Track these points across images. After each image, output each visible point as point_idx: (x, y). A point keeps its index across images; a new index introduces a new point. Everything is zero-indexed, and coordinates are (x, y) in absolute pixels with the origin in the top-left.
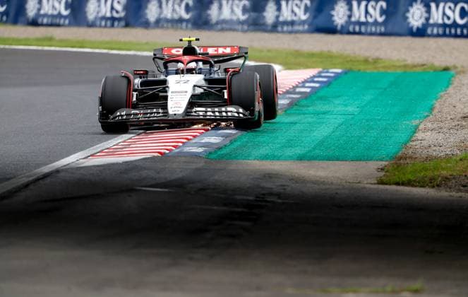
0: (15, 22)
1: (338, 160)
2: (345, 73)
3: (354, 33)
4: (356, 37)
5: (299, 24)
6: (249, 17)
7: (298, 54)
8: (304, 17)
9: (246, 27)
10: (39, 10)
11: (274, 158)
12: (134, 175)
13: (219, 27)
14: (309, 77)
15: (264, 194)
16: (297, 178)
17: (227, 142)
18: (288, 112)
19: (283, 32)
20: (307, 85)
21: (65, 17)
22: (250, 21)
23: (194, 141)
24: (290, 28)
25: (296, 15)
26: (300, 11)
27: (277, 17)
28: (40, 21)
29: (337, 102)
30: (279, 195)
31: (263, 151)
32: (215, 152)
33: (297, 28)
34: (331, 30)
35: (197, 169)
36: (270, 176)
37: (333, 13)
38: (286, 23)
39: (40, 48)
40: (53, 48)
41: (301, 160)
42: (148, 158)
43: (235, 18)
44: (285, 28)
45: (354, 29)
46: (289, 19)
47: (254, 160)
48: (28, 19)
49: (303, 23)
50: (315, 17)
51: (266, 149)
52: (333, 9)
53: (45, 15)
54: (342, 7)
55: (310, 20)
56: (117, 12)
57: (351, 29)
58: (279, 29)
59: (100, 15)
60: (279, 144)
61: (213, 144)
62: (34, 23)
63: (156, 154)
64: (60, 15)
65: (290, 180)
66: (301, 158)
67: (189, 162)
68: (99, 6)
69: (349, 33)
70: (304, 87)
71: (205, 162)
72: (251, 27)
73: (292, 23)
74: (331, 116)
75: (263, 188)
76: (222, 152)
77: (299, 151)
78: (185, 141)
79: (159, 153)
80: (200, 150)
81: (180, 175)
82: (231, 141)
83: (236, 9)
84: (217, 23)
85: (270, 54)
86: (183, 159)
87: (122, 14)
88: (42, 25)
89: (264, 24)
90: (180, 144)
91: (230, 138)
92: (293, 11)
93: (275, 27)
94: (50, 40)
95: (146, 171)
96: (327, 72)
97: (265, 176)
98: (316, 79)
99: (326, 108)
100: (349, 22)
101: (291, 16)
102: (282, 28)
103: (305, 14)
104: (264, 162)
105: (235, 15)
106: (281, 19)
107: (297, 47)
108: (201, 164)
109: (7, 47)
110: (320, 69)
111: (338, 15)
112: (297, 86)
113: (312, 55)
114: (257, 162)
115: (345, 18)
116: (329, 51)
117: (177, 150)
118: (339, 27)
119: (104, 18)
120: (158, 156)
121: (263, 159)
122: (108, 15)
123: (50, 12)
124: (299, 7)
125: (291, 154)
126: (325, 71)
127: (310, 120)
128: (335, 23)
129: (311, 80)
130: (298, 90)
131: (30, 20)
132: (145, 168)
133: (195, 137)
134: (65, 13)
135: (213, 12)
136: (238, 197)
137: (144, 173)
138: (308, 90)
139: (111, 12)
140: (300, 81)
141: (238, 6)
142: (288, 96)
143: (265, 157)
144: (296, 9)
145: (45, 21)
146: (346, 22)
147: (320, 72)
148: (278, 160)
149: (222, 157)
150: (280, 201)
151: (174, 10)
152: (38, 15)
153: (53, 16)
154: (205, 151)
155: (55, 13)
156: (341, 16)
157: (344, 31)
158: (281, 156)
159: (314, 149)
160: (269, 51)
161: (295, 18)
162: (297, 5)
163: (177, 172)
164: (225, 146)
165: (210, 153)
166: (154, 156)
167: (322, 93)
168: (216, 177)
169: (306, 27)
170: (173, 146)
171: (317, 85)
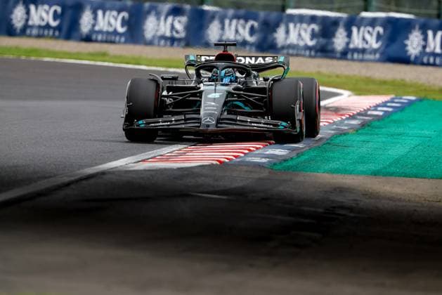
0: (68, 37)
1: (416, 177)
2: (420, 100)
3: (428, 64)
4: (430, 69)
5: (370, 53)
6: (317, 42)
7: (369, 81)
8: (375, 46)
9: (313, 53)
10: (94, 25)
11: (345, 172)
12: (190, 181)
13: (285, 51)
14: (381, 102)
15: (334, 207)
16: (371, 193)
17: (294, 155)
18: (360, 132)
19: (353, 60)
20: (379, 109)
21: (121, 35)
22: (318, 47)
23: (257, 152)
24: (361, 56)
25: (367, 43)
26: (372, 39)
27: (348, 44)
28: (94, 37)
29: (412, 125)
30: (351, 209)
31: (333, 165)
32: (280, 163)
33: (367, 56)
34: (404, 60)
35: (260, 179)
36: (341, 190)
37: (408, 42)
38: (356, 50)
39: (92, 63)
40: (106, 64)
41: (375, 175)
42: (206, 165)
43: (302, 44)
44: (356, 56)
45: (428, 60)
46: (360, 46)
47: (324, 172)
48: (81, 35)
49: (374, 51)
50: (387, 46)
51: (337, 164)
52: (407, 38)
53: (100, 32)
54: (416, 36)
55: (382, 49)
56: (177, 32)
57: (425, 60)
58: (349, 56)
59: (159, 33)
60: (350, 160)
61: (278, 156)
62: (88, 39)
63: (215, 162)
64: (115, 32)
65: (363, 195)
66: (375, 174)
67: (251, 172)
68: (158, 25)
69: (423, 64)
70: (376, 110)
71: (270, 172)
72: (319, 54)
73: (363, 51)
74: (407, 138)
75: (333, 201)
76: (288, 164)
77: (372, 167)
78: (247, 151)
79: (217, 161)
80: (264, 160)
81: (241, 184)
82: (298, 154)
83: (303, 33)
84: (283, 48)
85: (338, 80)
86: (245, 168)
87: (182, 35)
88: (96, 41)
89: (333, 51)
90: (242, 155)
91: (298, 152)
92: (364, 39)
93: (344, 54)
94: (103, 55)
95: (203, 178)
96: (401, 99)
97: (335, 189)
98: (389, 104)
99: (401, 130)
100: (423, 53)
101: (363, 44)
102: (352, 55)
103: (377, 42)
104: (335, 175)
105: (302, 40)
106: (351, 46)
107: (369, 74)
108: (265, 174)
109: (57, 60)
110: (393, 96)
111: (412, 45)
112: (369, 110)
113: (384, 83)
114: (327, 175)
115: (420, 49)
116: (402, 80)
117: (238, 160)
118: (412, 58)
119: (163, 37)
120: (217, 165)
121: (334, 173)
122: (168, 34)
123: (105, 28)
124: (371, 35)
125: (365, 170)
126: (398, 97)
127: (384, 139)
128: (409, 53)
129: (384, 104)
130: (369, 113)
131: (84, 36)
132: (202, 175)
133: (257, 148)
134: (121, 30)
135: (280, 36)
136: (306, 209)
137: (201, 180)
138: (381, 113)
139: (171, 32)
140: (372, 105)
141: (305, 30)
142: (358, 117)
143: (337, 171)
144: (368, 37)
145: (100, 37)
146: (421, 53)
147: (393, 99)
148: (351, 174)
149: (289, 168)
150: (352, 215)
151: (237, 31)
152: (92, 31)
153: (108, 33)
154: (269, 162)
155: (111, 29)
156: (414, 46)
157: (418, 62)
158: (353, 171)
159: (390, 166)
160: (337, 76)
161: (366, 46)
162: (369, 32)
163: (238, 181)
164: (292, 158)
165: (275, 164)
166: (213, 164)
167: (395, 117)
168: (281, 188)
169: (378, 56)
170: (234, 156)
171: (390, 110)
